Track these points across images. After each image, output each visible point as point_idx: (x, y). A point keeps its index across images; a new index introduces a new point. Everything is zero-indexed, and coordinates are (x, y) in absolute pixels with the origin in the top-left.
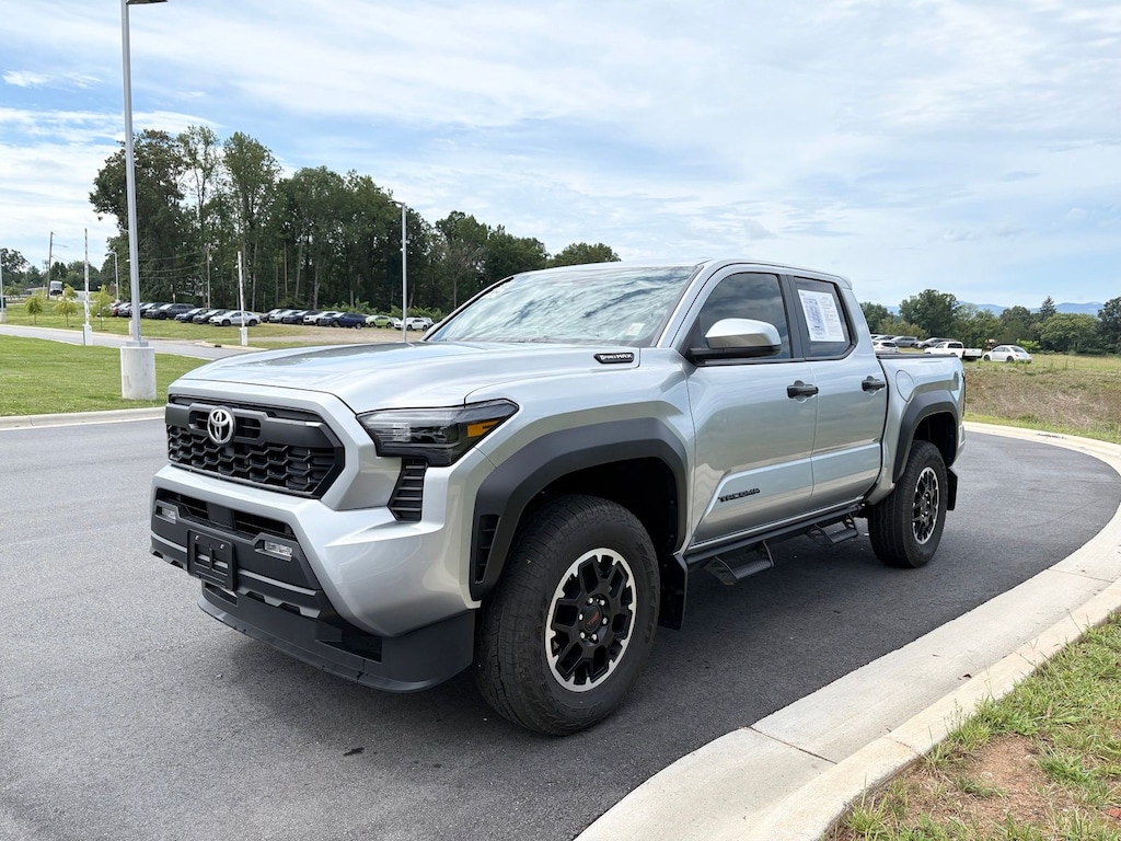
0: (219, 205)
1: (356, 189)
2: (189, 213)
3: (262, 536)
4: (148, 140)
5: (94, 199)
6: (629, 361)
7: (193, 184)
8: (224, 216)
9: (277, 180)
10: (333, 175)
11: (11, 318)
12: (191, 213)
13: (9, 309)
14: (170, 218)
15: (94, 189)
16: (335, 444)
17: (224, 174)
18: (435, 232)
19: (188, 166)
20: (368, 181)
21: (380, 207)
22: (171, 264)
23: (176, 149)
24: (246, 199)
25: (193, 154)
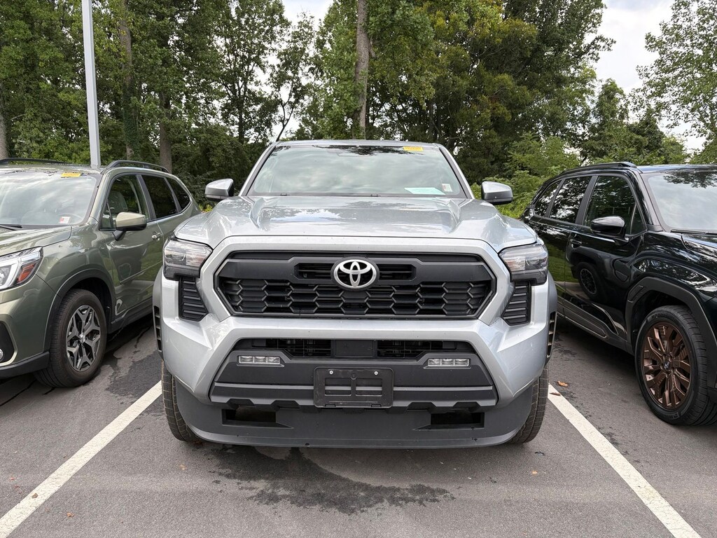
16: (493, 277)
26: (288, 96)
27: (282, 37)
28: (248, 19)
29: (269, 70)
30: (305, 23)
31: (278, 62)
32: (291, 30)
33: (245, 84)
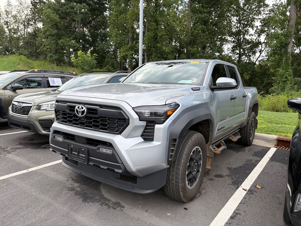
3: (99, 146)
6: (199, 90)
16: (127, 117)
26: (264, 39)
27: (264, 12)
28: (248, 7)
29: (255, 29)
30: (276, 4)
31: (260, 24)
32: (269, 8)
33: (244, 36)
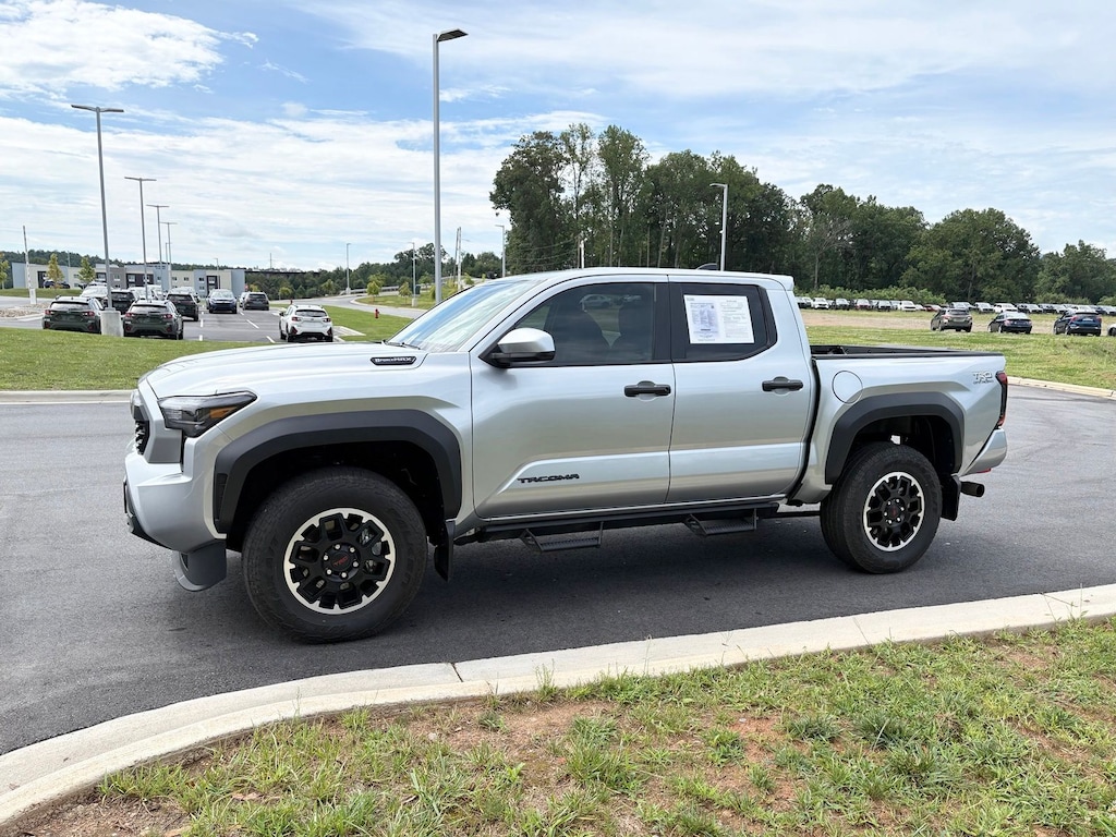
0: (593, 196)
1: (719, 170)
2: (567, 203)
4: (536, 141)
5: (493, 198)
7: (571, 178)
8: (596, 204)
9: (644, 167)
10: (697, 158)
11: (422, 303)
12: (568, 205)
13: (422, 296)
14: (551, 210)
15: (493, 189)
17: (598, 166)
18: (800, 207)
19: (568, 161)
20: (732, 161)
21: (743, 186)
22: (549, 252)
23: (558, 147)
24: (616, 189)
25: (572, 151)
